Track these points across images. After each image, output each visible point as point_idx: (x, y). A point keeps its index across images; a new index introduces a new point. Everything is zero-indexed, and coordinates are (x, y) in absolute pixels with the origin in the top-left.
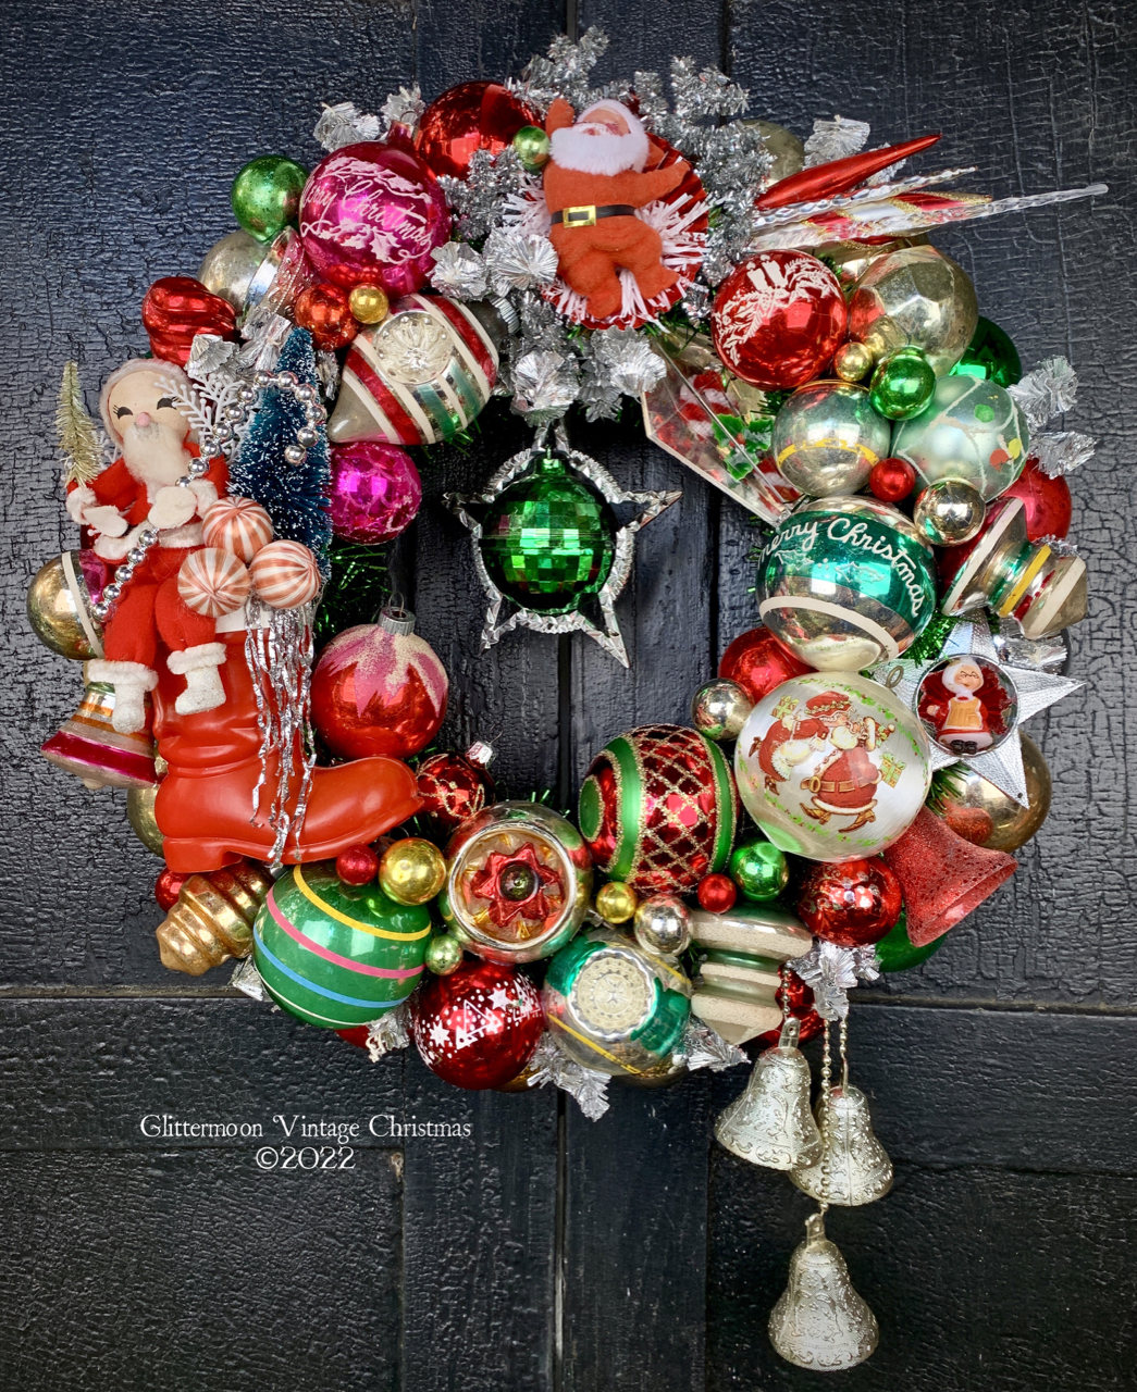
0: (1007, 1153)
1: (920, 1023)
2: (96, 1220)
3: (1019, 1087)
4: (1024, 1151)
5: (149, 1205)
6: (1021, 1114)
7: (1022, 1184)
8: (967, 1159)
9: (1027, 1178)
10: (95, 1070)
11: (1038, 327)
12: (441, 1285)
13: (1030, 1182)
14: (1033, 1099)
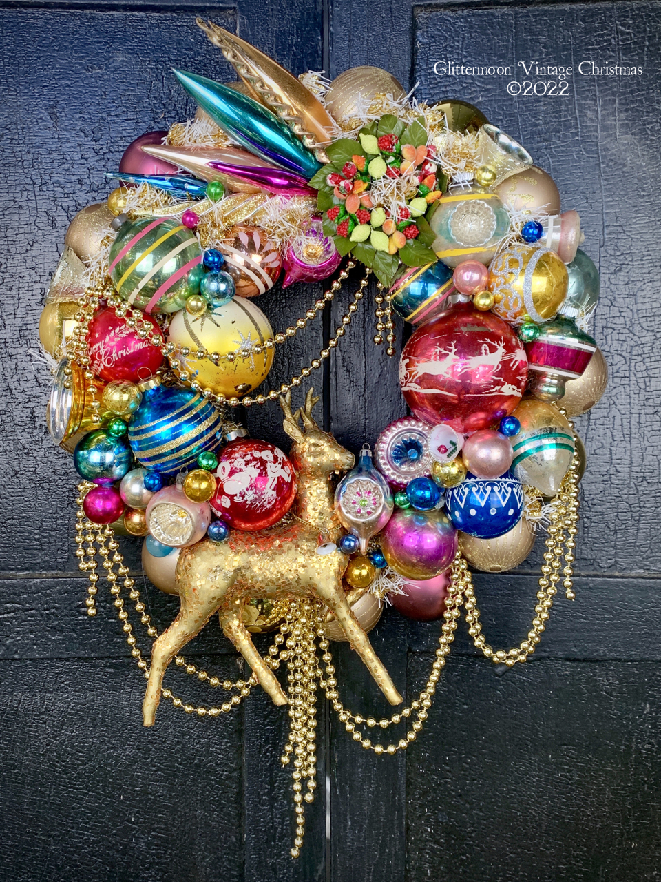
0: (565, 651)
1: (519, 584)
2: (80, 696)
3: (572, 616)
4: (574, 649)
5: (107, 687)
6: (572, 630)
7: (573, 667)
8: (544, 654)
9: (576, 664)
10: (77, 616)
11: (587, 204)
12: (265, 726)
13: (577, 667)
14: (578, 623)
